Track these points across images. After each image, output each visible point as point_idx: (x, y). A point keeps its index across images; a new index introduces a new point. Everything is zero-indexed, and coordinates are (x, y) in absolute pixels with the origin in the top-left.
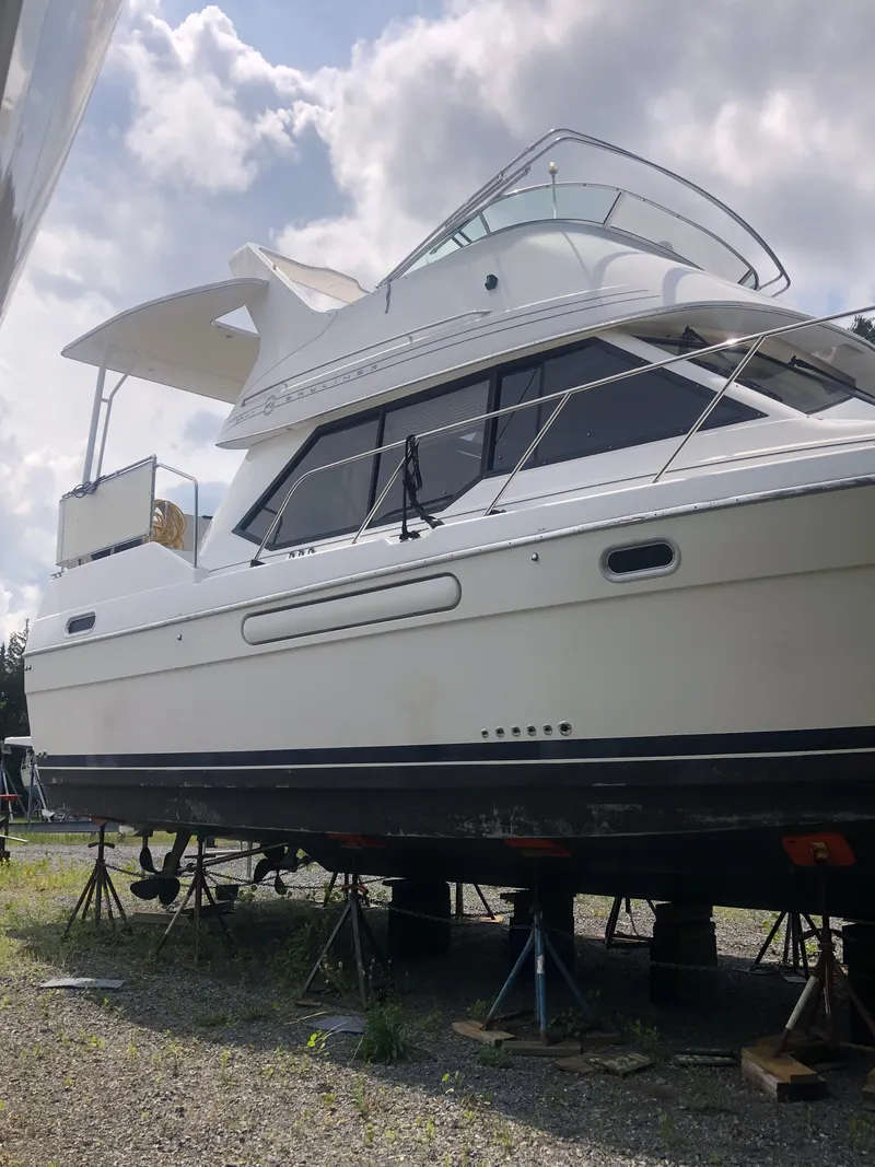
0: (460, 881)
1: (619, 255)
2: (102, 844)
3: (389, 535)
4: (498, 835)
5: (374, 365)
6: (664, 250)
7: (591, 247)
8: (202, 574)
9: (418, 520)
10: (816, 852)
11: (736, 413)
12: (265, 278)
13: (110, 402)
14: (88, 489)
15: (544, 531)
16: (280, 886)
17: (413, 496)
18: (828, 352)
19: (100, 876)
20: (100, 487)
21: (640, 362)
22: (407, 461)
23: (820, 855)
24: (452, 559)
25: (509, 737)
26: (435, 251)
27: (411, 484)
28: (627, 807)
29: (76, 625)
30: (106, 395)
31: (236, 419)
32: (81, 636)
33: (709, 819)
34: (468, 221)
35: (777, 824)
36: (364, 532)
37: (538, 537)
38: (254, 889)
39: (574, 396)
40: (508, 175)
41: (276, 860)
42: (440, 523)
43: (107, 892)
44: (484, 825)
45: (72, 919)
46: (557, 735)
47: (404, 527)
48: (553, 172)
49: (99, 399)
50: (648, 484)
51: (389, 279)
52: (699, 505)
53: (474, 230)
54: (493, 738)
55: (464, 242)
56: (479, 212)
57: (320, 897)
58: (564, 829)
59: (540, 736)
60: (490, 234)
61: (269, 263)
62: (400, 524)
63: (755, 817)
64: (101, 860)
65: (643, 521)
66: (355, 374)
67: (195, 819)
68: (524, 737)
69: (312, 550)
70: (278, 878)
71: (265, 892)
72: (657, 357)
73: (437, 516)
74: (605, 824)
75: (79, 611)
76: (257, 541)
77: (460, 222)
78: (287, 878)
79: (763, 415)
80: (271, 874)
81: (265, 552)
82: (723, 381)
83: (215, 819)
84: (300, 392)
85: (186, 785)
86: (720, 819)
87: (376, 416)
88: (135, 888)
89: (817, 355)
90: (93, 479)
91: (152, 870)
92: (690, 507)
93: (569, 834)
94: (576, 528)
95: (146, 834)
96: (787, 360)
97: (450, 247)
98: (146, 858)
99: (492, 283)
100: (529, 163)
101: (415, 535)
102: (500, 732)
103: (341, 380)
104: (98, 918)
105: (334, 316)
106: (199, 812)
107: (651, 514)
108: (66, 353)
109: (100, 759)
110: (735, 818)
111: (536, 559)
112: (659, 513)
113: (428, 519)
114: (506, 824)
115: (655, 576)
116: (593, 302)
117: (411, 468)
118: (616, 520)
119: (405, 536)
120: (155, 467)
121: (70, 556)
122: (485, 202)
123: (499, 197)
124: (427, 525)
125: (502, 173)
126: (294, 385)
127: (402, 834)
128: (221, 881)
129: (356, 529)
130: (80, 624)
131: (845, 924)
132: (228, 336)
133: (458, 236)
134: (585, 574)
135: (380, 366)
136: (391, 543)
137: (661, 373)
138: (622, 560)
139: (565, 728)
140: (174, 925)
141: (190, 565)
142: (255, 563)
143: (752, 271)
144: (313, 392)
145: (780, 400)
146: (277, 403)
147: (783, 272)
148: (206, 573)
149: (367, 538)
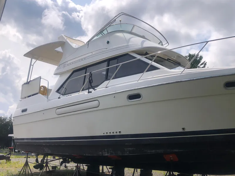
0: (103, 165)
1: (133, 37)
2: (27, 157)
3: (86, 92)
4: (106, 155)
5: (85, 58)
6: (143, 37)
7: (128, 36)
8: (48, 100)
9: (92, 89)
10: (170, 158)
11: (154, 68)
12: (65, 41)
13: (33, 65)
14: (28, 83)
15: (116, 91)
16: (66, 166)
17: (91, 84)
18: (174, 57)
19: (27, 164)
20: (30, 83)
21: (135, 58)
22: (90, 77)
23: (171, 159)
24: (98, 97)
25: (109, 134)
26: (97, 36)
27: (90, 82)
28: (132, 149)
29: (23, 111)
30: (32, 64)
31: (57, 69)
32: (24, 113)
33: (149, 151)
34: (104, 30)
35: (163, 152)
36: (80, 92)
37: (114, 92)
38: (60, 167)
39: (122, 64)
40: (112, 21)
41: (65, 161)
42: (96, 90)
43: (28, 168)
44: (104, 153)
45: (20, 173)
46: (118, 134)
47: (89, 91)
48: (120, 21)
49: (31, 65)
50: (136, 82)
51: (88, 42)
52: (146, 86)
53: (105, 32)
54: (105, 134)
55: (103, 34)
56: (106, 29)
57: (75, 169)
58: (120, 154)
59: (115, 134)
60: (108, 33)
61: (66, 38)
62: (88, 90)
63: (158, 151)
64: (27, 161)
65: (135, 89)
66: (81, 60)
67: (46, 152)
68: (112, 134)
69: (71, 95)
70: (65, 164)
71: (62, 168)
72: (139, 57)
73: (96, 88)
74: (128, 152)
75: (24, 108)
76: (60, 93)
77: (102, 31)
78: (67, 165)
79: (159, 69)
80: (64, 164)
81: (61, 96)
82: (151, 62)
83: (50, 152)
84: (70, 64)
85: (44, 144)
86: (151, 151)
87: (85, 68)
88: (34, 167)
89: (172, 58)
90: (29, 81)
91: (38, 163)
92: (144, 87)
93: (121, 155)
94: (122, 91)
95: (37, 155)
96: (167, 59)
97: (101, 35)
98: (37, 160)
99: (108, 42)
100: (115, 19)
101: (91, 92)
102: (107, 133)
103: (78, 61)
104: (26, 173)
105: (77, 49)
106: (47, 150)
107: (137, 88)
108: (25, 55)
109: (27, 139)
110: (154, 151)
111: (114, 97)
112: (138, 88)
113: (94, 89)
114: (108, 152)
115: (137, 101)
116: (127, 46)
117: (91, 79)
118: (130, 89)
119: (89, 92)
120: (41, 78)
121: (23, 97)
122: (107, 27)
123: (110, 26)
124: (94, 90)
125: (110, 21)
126: (69, 62)
127: (87, 155)
128: (52, 165)
129: (79, 91)
130: (24, 111)
131: (178, 173)
132: (58, 53)
133: (102, 33)
134: (124, 100)
135: (86, 58)
136: (86, 94)
137: (139, 60)
138: (131, 97)
139: (120, 132)
140: (41, 174)
141: (46, 98)
142: (59, 98)
143: (161, 42)
144: (73, 63)
145: (163, 66)
146: (66, 66)
147: (168, 42)
148: (50, 100)
149: (81, 93)
